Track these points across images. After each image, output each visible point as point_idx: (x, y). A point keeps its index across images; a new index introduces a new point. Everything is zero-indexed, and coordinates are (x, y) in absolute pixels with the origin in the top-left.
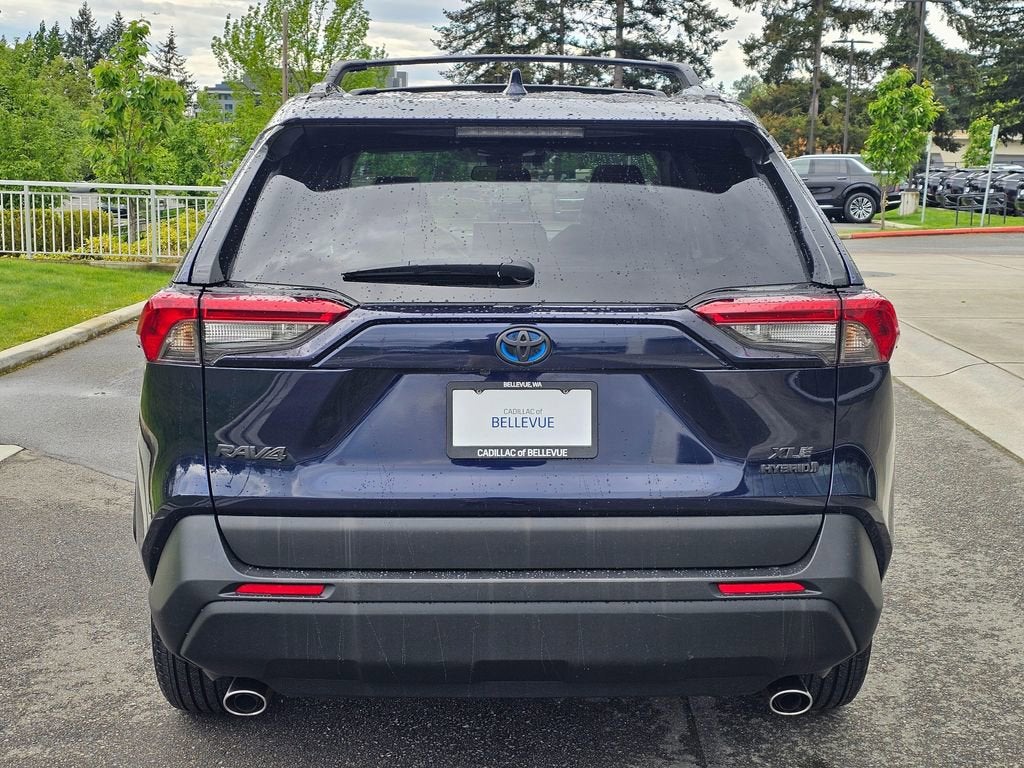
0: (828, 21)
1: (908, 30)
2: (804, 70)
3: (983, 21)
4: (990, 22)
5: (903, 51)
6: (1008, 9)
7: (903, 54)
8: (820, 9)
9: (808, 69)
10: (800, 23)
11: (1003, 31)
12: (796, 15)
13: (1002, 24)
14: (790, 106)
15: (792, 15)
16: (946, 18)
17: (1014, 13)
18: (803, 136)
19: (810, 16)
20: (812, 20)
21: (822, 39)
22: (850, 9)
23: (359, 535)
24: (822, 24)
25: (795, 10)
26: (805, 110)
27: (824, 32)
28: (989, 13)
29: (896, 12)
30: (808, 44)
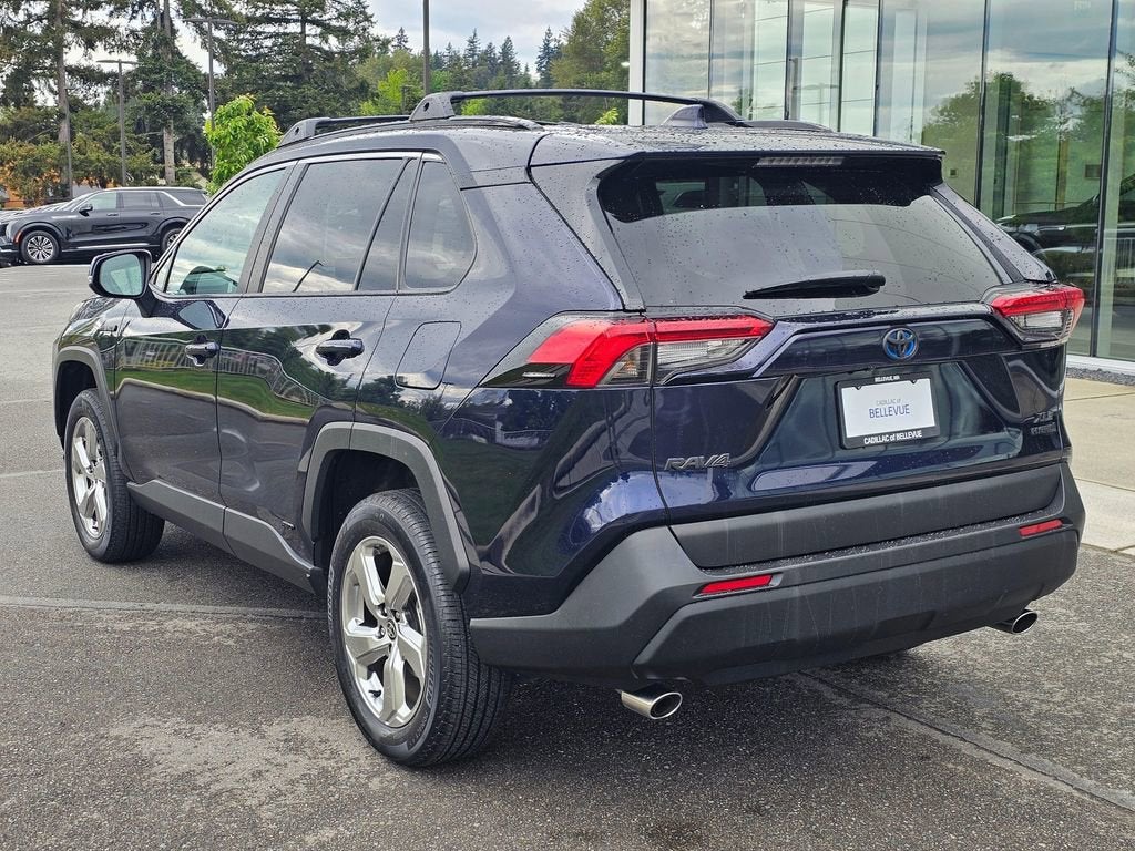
0: (69, 37)
1: (160, 51)
2: (46, 92)
3: (234, 44)
4: (243, 46)
5: (156, 73)
6: (260, 33)
7: (157, 76)
8: (58, 22)
9: (51, 91)
10: (36, 38)
11: (257, 56)
12: (29, 29)
13: (255, 49)
14: (34, 131)
15: (25, 28)
16: (199, 40)
17: (266, 38)
18: (55, 166)
19: (46, 29)
20: (51, 36)
21: (65, 57)
22: (92, 25)
23: (789, 525)
24: (62, 40)
25: (27, 22)
26: (55, 137)
27: (66, 50)
28: (241, 36)
29: (143, 30)
30: (48, 62)
